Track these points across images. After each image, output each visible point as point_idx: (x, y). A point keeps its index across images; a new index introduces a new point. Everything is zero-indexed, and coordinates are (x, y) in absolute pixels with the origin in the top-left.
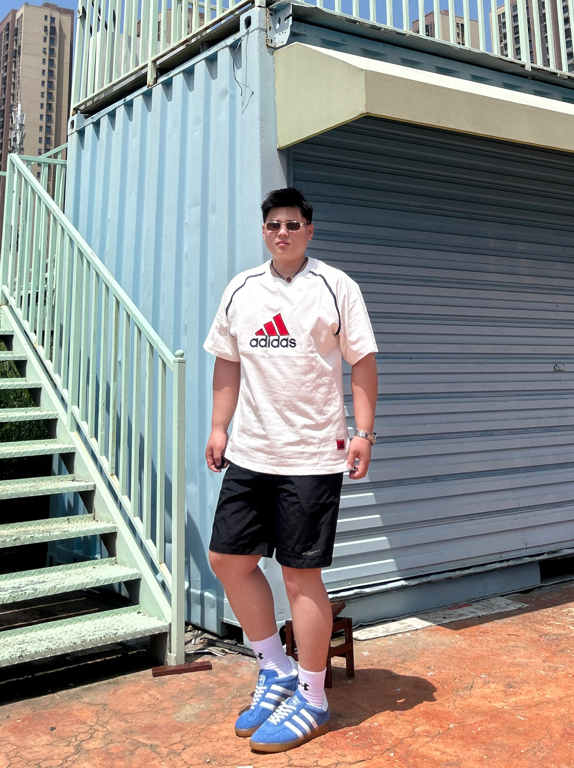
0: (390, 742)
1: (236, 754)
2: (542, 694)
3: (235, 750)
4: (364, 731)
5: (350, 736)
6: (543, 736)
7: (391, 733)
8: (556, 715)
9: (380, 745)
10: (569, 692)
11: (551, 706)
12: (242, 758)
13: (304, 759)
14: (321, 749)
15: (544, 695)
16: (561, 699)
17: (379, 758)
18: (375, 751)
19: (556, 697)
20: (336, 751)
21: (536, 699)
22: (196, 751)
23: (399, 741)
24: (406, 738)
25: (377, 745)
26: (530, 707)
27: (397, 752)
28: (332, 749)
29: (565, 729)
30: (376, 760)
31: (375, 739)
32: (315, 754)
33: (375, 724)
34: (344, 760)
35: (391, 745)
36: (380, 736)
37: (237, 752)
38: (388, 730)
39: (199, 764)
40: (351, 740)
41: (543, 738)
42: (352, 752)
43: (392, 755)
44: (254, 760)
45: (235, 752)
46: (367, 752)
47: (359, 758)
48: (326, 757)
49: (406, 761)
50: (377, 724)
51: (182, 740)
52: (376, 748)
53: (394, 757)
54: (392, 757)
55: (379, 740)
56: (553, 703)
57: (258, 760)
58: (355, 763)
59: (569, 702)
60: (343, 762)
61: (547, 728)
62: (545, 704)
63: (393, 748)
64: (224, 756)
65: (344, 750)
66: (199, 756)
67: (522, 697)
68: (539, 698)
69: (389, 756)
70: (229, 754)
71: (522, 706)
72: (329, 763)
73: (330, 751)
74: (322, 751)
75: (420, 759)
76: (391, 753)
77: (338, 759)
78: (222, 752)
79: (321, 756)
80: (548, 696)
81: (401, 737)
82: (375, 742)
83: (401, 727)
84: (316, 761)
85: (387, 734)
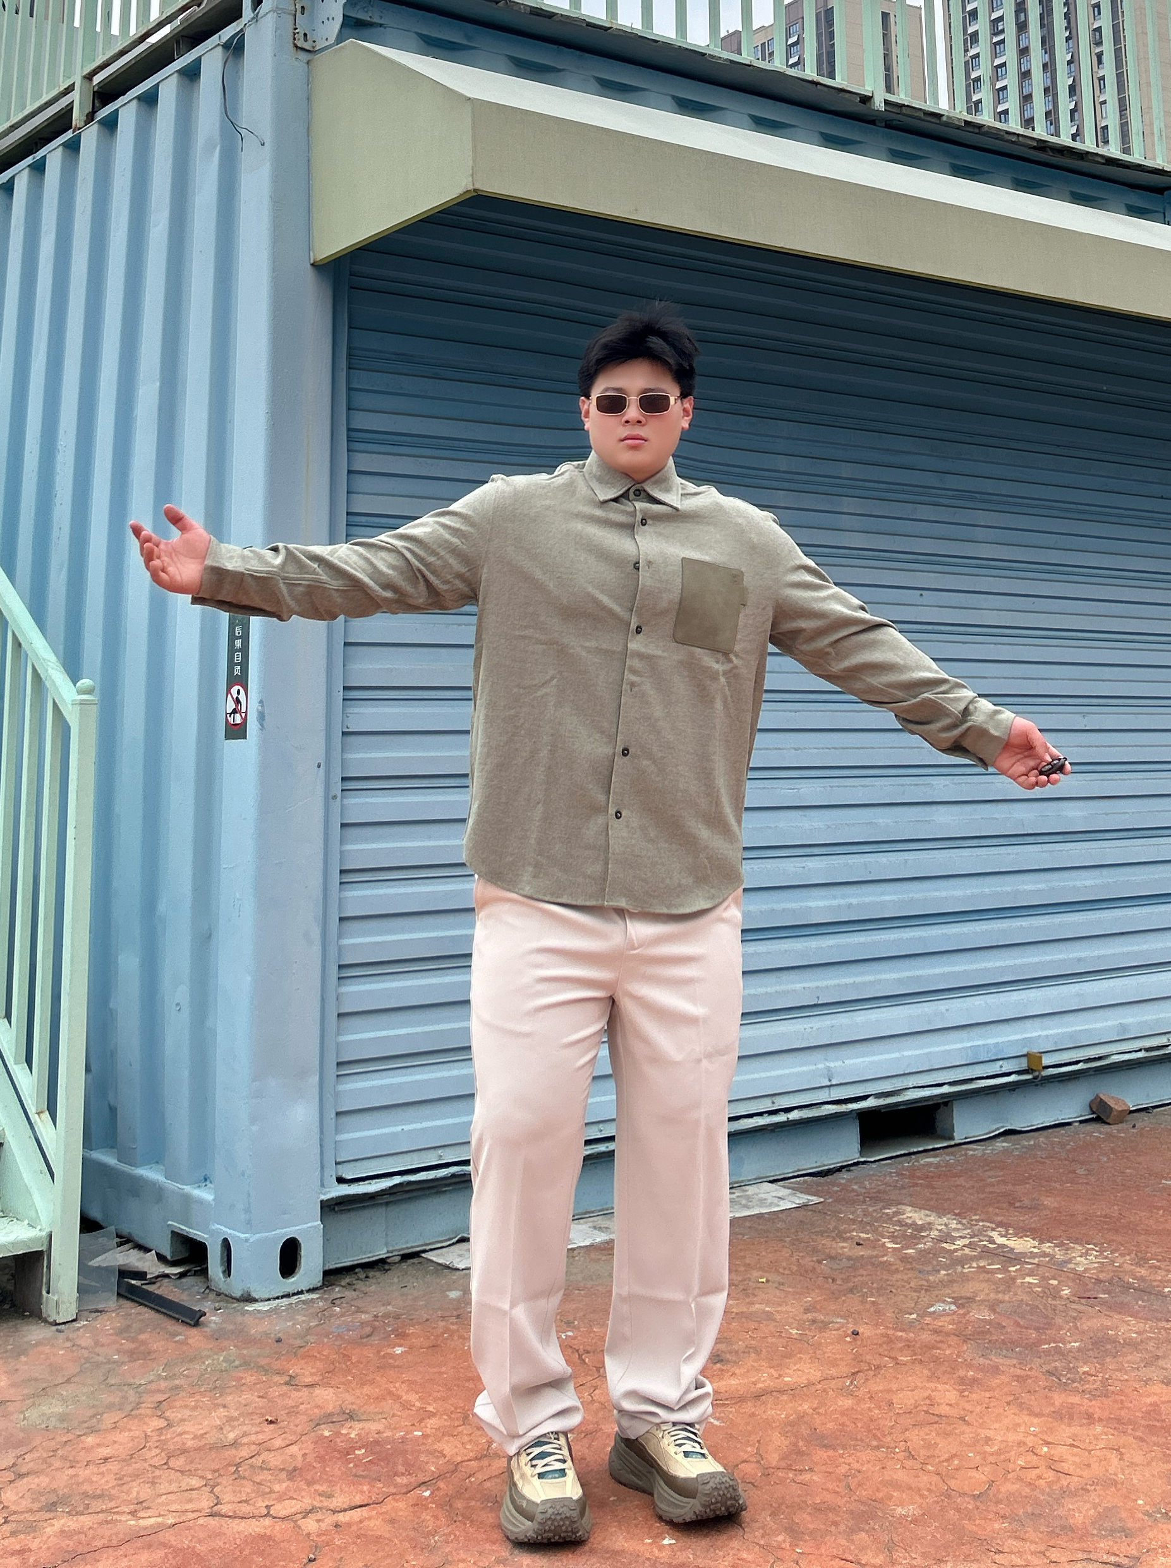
0: (433, 1469)
1: (113, 1492)
2: (776, 1375)
3: (113, 1483)
4: (389, 1446)
5: (357, 1456)
6: (745, 1457)
7: (441, 1452)
8: (787, 1416)
9: (410, 1474)
10: (833, 1372)
11: (785, 1397)
12: (121, 1500)
13: (246, 1501)
14: (288, 1482)
15: (780, 1375)
16: (810, 1384)
17: (397, 1501)
18: (396, 1486)
19: (803, 1381)
20: (317, 1487)
21: (760, 1385)
22: (33, 1486)
23: (452, 1467)
24: (469, 1460)
25: (403, 1474)
26: (742, 1399)
27: (439, 1489)
28: (309, 1484)
29: (795, 1445)
30: (390, 1504)
31: (406, 1463)
32: (271, 1492)
33: (416, 1433)
34: (326, 1504)
35: (433, 1475)
36: (417, 1458)
37: (117, 1488)
38: (439, 1446)
39: (30, 1511)
40: (356, 1466)
41: (745, 1461)
42: (347, 1489)
43: (427, 1494)
44: (144, 1504)
45: (113, 1487)
46: (378, 1488)
47: (358, 1500)
48: (291, 1498)
49: (451, 1506)
50: (420, 1433)
51: (14, 1465)
52: (399, 1480)
53: (429, 1500)
54: (426, 1498)
55: (413, 1465)
56: (792, 1392)
57: (151, 1505)
58: (345, 1510)
59: (824, 1390)
60: (321, 1508)
61: (759, 1442)
62: (775, 1394)
63: (434, 1481)
64: (85, 1495)
65: (332, 1483)
66: (37, 1494)
67: (733, 1382)
68: (768, 1382)
69: (420, 1497)
70: (98, 1492)
71: (727, 1399)
72: (293, 1510)
73: (302, 1485)
74: (288, 1486)
75: (479, 1503)
76: (426, 1491)
77: (315, 1503)
78: (86, 1487)
79: (281, 1498)
80: (787, 1379)
81: (459, 1459)
82: (401, 1469)
83: (466, 1439)
84: (267, 1507)
85: (430, 1453)
